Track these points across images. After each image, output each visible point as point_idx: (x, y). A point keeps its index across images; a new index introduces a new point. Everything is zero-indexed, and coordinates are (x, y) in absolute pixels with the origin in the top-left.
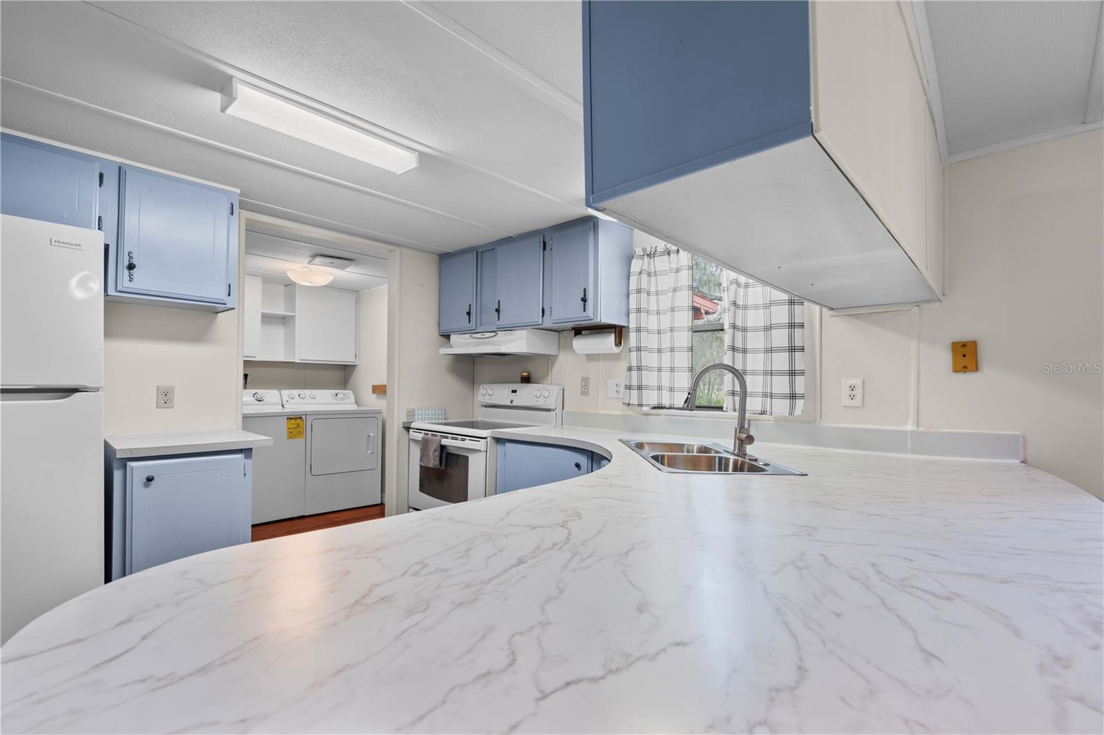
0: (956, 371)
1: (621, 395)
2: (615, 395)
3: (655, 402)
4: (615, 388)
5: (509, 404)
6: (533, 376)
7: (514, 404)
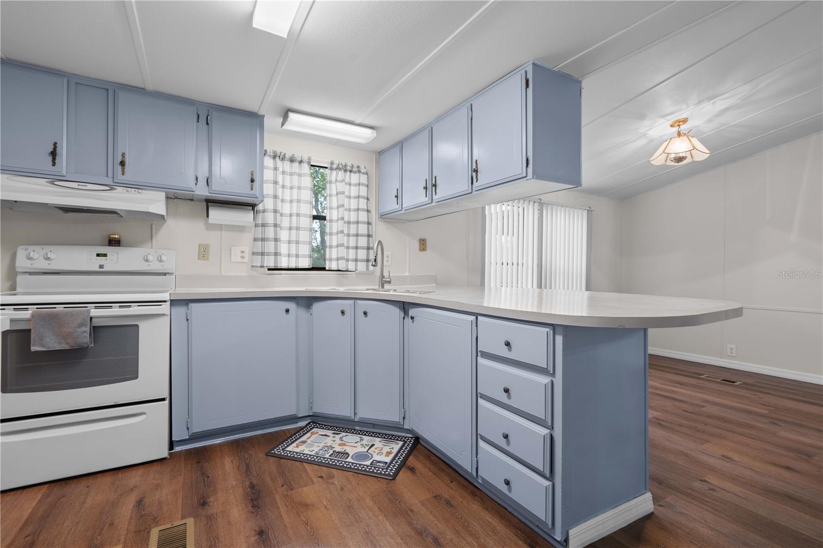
0: (420, 250)
1: (246, 260)
2: (240, 260)
3: (272, 265)
4: (241, 254)
5: (97, 269)
6: (123, 240)
7: (106, 269)
